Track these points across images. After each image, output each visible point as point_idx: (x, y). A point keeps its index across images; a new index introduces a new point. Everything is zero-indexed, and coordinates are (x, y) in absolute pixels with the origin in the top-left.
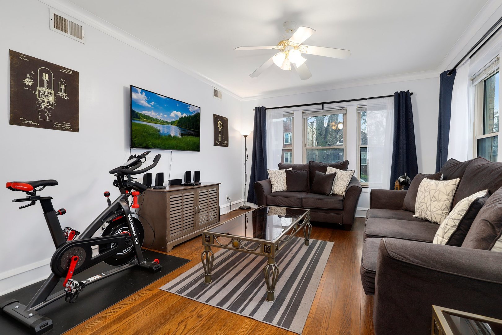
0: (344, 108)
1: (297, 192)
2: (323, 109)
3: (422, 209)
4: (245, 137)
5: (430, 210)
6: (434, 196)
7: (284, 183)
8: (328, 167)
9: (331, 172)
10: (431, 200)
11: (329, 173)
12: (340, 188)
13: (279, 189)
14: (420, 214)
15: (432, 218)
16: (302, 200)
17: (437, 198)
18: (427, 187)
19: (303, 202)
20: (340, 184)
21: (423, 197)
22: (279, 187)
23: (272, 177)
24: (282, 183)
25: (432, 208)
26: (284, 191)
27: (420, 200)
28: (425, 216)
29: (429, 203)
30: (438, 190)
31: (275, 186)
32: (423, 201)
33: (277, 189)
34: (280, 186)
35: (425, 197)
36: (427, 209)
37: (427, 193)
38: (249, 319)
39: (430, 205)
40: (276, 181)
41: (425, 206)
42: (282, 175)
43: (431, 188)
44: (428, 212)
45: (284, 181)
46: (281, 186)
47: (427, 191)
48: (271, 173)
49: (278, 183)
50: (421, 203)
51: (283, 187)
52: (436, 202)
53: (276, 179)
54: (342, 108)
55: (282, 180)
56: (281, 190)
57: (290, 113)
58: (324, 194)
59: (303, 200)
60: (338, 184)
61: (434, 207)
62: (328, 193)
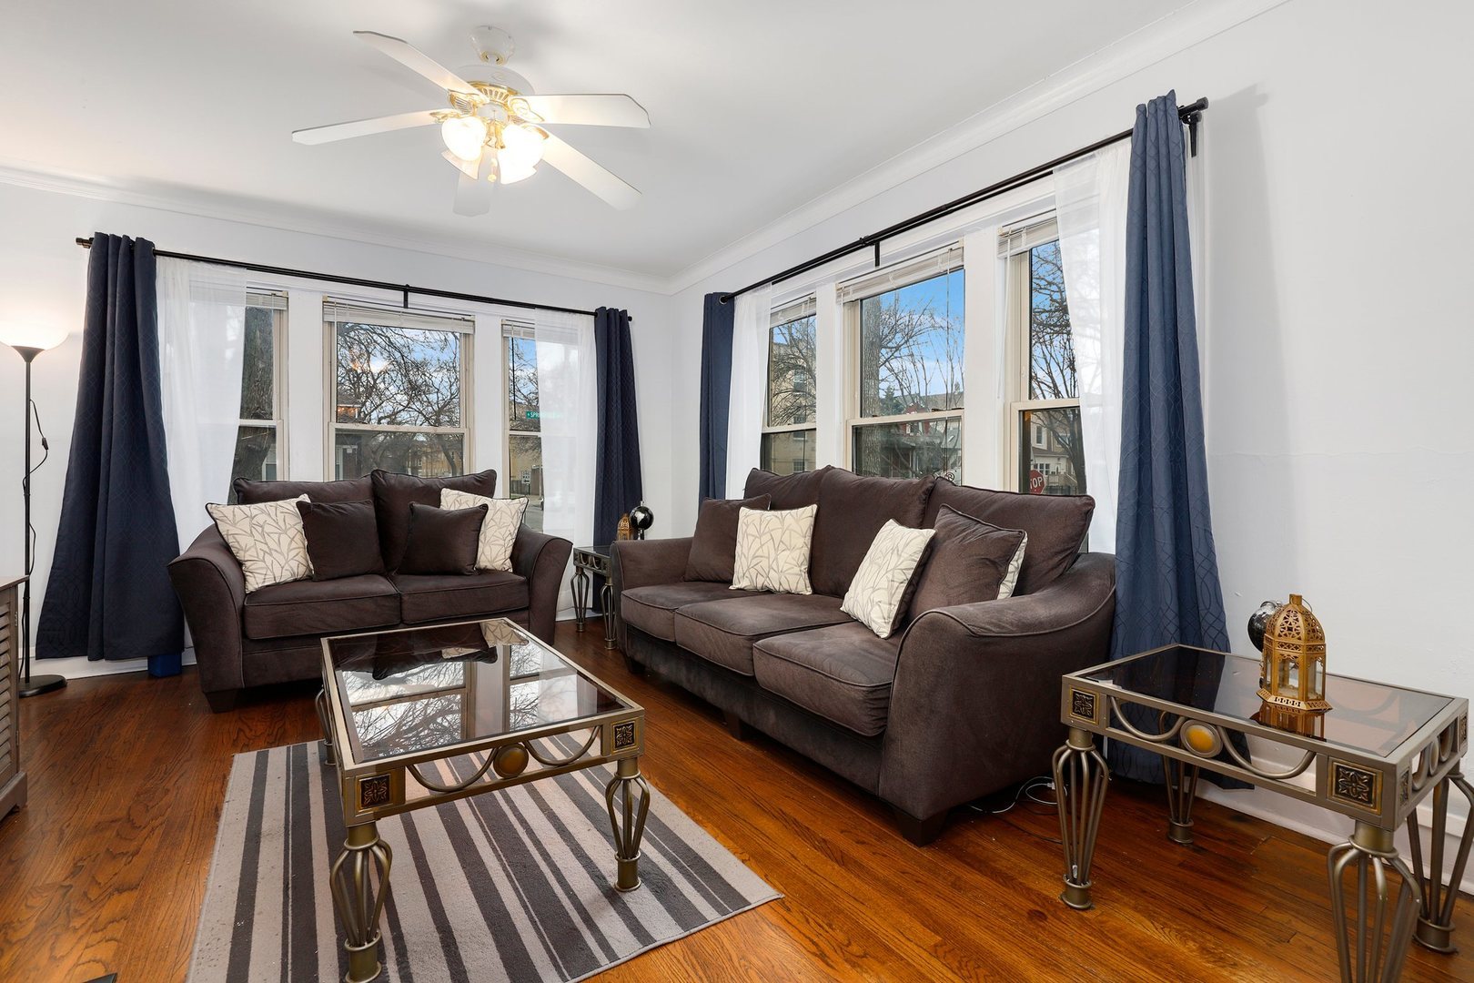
0: (467, 318)
1: (356, 578)
2: (406, 306)
3: (760, 569)
4: (29, 354)
5: (776, 569)
6: (781, 541)
7: (297, 551)
8: (444, 489)
9: (461, 504)
10: (776, 550)
11: (452, 509)
12: (496, 549)
13: (278, 574)
14: (752, 581)
15: (780, 584)
16: (401, 599)
17: (788, 544)
18: (761, 524)
19: (405, 606)
20: (492, 539)
21: (756, 545)
22: (277, 567)
23: (241, 532)
24: (289, 550)
25: (781, 563)
26: (296, 581)
27: (752, 552)
28: (766, 583)
29: (773, 556)
30: (787, 529)
31: (261, 564)
32: (759, 553)
33: (270, 576)
34: (283, 562)
35: (762, 546)
36: (770, 567)
37: (766, 538)
38: (653, 955)
39: (776, 559)
40: (260, 546)
41: (765, 563)
42: (281, 523)
43: (771, 526)
44: (772, 574)
45: (294, 545)
46: (287, 562)
47: (763, 533)
48: (231, 517)
49: (271, 555)
50: (754, 557)
51: (294, 564)
52: (787, 553)
53: (260, 538)
54: (460, 317)
55: (285, 540)
56: (286, 576)
57: (270, 293)
58: (458, 572)
59: (405, 598)
60: (487, 539)
61: (786, 562)
62: (469, 568)
